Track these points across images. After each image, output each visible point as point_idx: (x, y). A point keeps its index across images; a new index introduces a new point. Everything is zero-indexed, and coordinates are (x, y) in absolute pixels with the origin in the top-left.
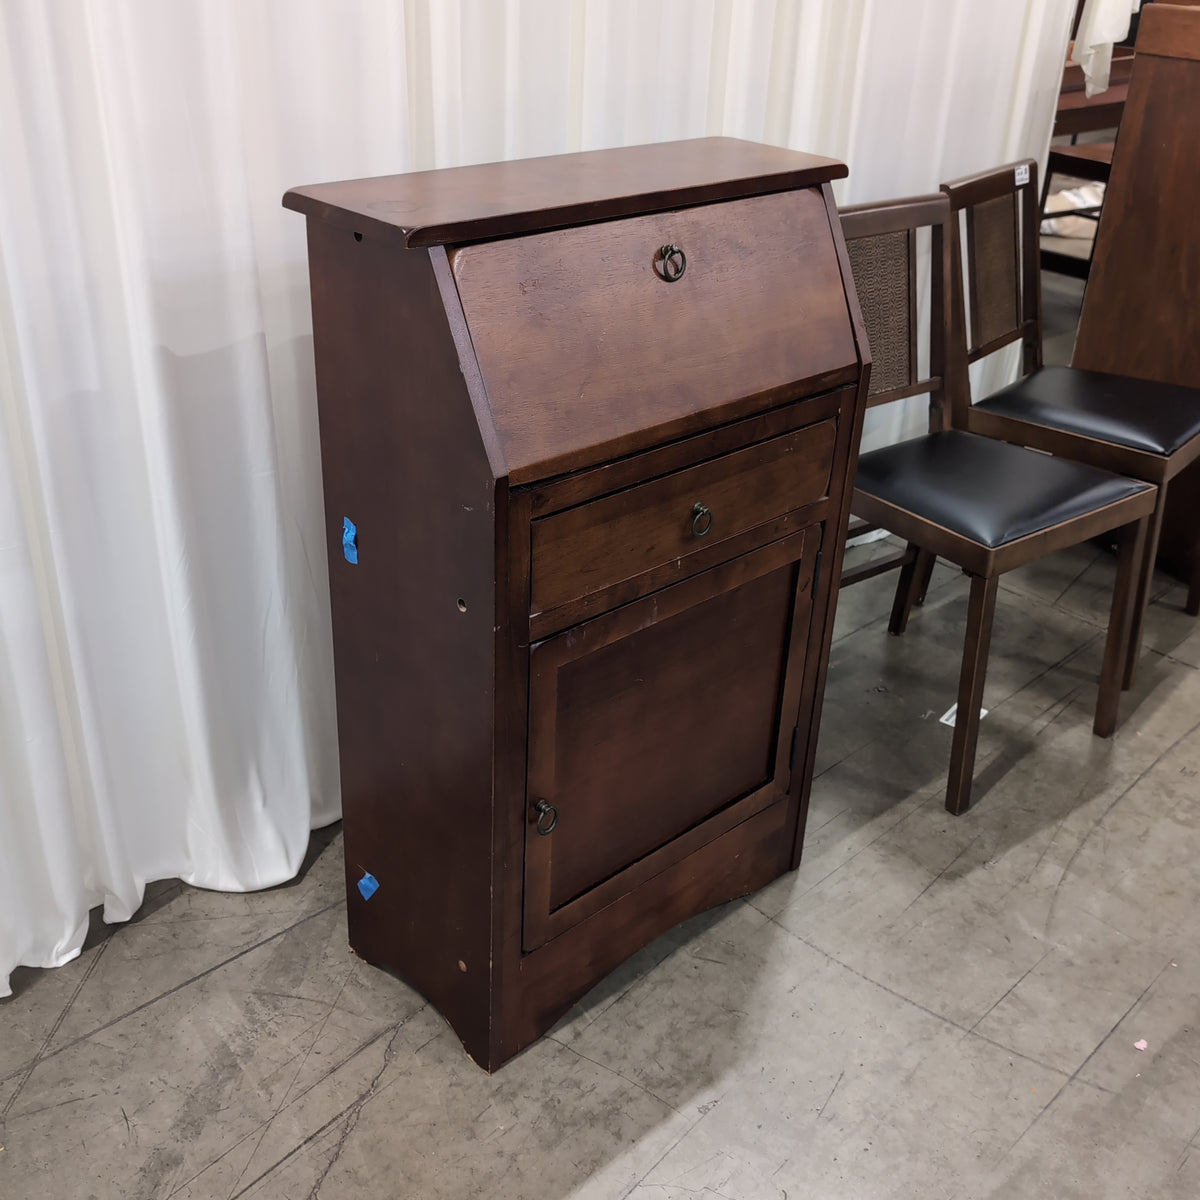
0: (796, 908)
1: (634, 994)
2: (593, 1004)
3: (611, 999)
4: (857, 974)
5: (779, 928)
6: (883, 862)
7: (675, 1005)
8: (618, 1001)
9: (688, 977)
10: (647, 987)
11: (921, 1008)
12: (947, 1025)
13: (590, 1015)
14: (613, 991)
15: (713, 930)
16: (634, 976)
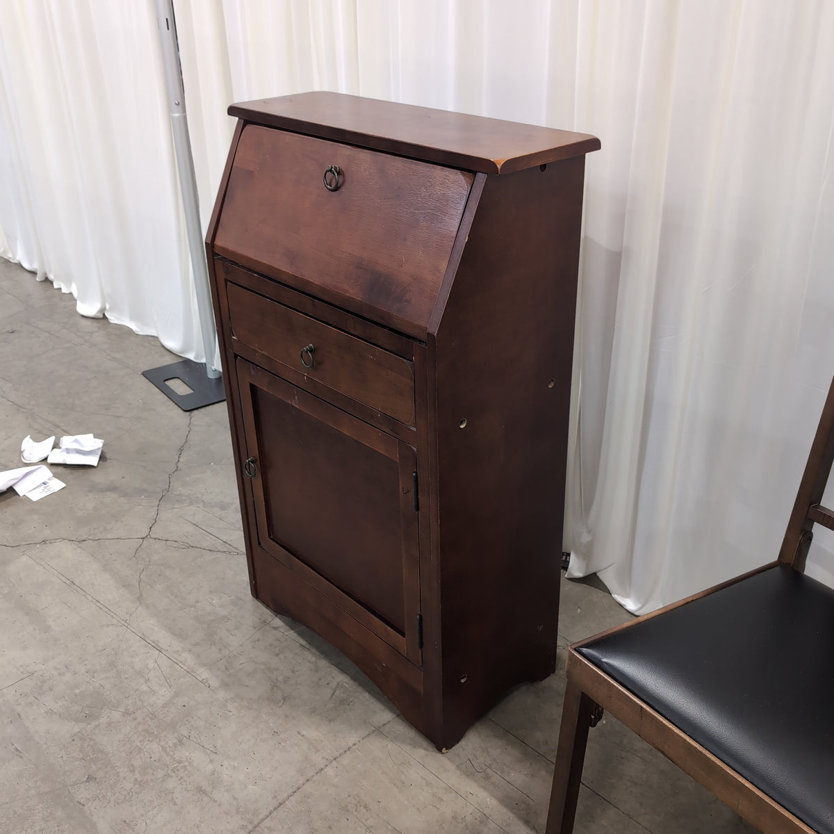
0: (389, 746)
1: (307, 653)
2: (300, 634)
3: (303, 642)
4: (313, 776)
5: (367, 733)
6: (455, 818)
7: (293, 671)
8: (302, 645)
9: (320, 679)
10: (314, 659)
11: (271, 813)
12: (250, 827)
13: (292, 634)
14: (310, 644)
15: (367, 695)
16: (322, 653)
